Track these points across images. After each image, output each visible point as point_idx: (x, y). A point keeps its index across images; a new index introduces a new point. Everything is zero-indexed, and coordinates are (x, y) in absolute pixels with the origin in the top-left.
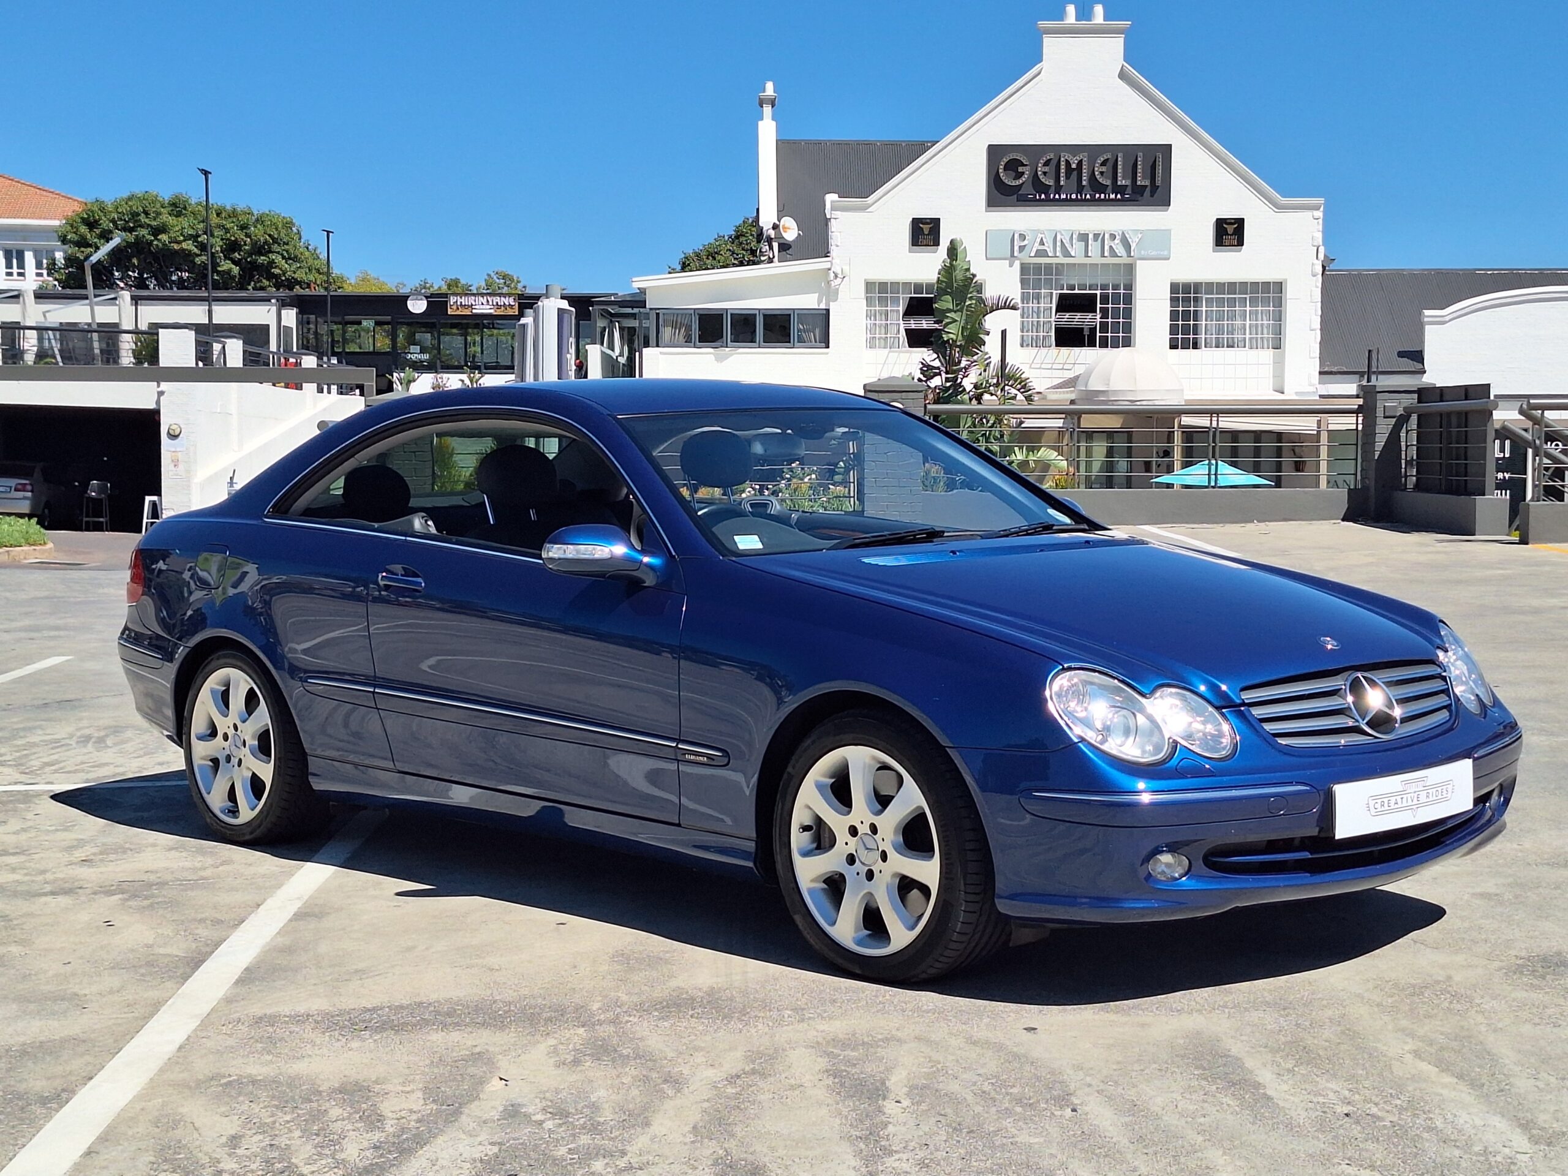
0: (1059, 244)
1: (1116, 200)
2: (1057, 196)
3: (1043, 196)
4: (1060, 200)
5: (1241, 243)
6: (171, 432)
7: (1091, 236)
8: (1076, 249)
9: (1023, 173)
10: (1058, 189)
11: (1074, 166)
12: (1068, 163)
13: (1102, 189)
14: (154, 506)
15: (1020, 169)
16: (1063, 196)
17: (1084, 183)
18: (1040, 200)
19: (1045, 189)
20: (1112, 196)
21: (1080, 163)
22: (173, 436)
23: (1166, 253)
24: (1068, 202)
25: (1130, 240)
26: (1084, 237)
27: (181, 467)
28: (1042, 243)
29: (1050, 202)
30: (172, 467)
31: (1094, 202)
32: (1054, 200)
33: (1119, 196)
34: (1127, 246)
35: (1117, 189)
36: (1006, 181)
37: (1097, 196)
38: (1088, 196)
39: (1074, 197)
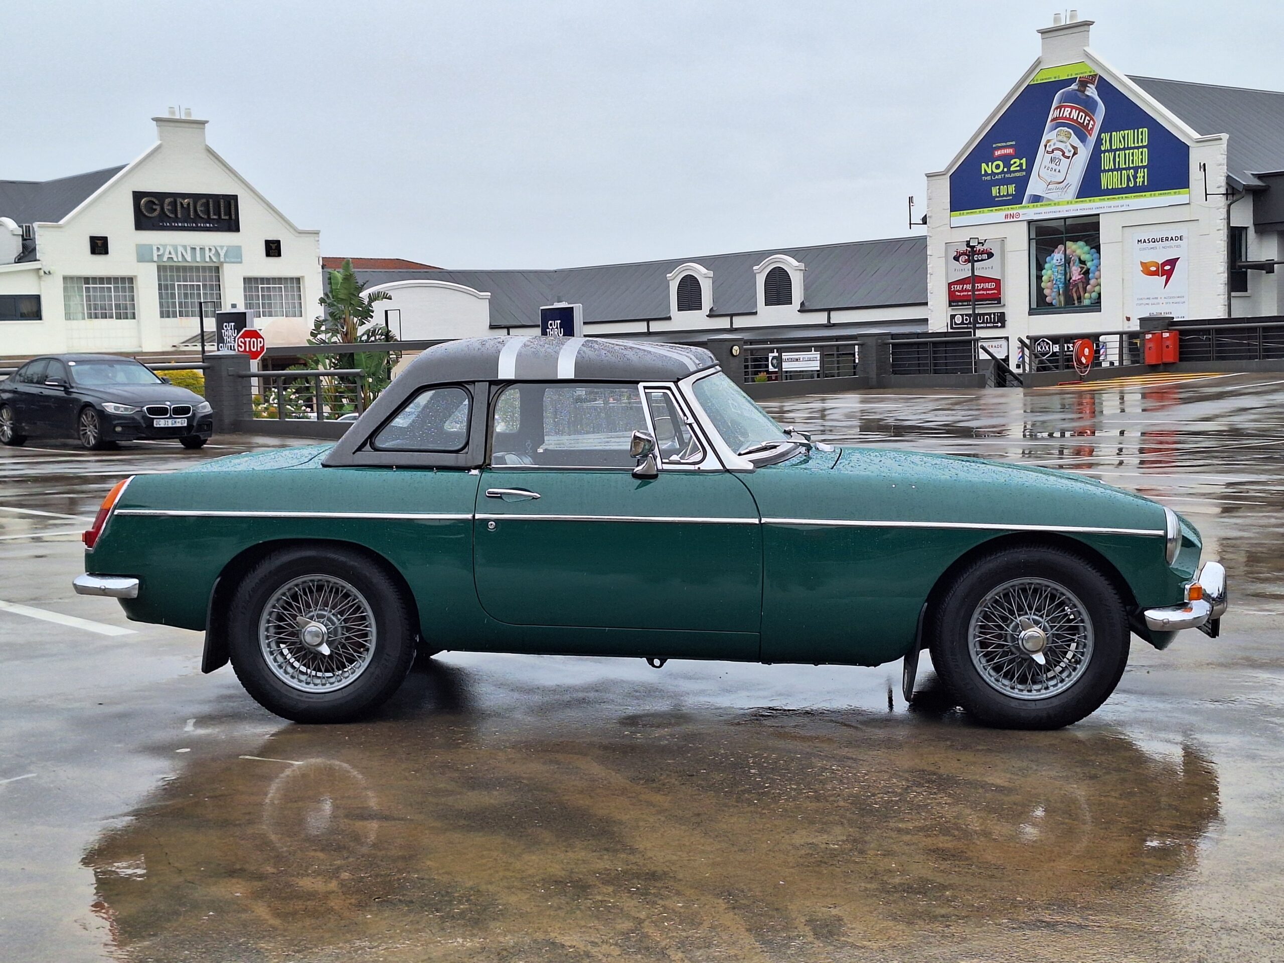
0: (179, 254)
1: (210, 227)
2: (177, 224)
3: (169, 224)
4: (179, 227)
5: (280, 255)
7: (198, 249)
8: (189, 257)
9: (155, 210)
10: (176, 219)
11: (185, 206)
12: (181, 204)
13: (202, 221)
15: (154, 207)
16: (180, 225)
17: (191, 217)
18: (167, 226)
19: (169, 220)
20: (208, 225)
21: (188, 204)
23: (239, 260)
24: (183, 228)
25: (220, 251)
26: (194, 249)
28: (170, 253)
29: (173, 228)
31: (198, 228)
32: (175, 226)
33: (212, 225)
34: (217, 254)
35: (209, 220)
36: (145, 214)
37: (199, 225)
38: (194, 225)
39: (186, 225)
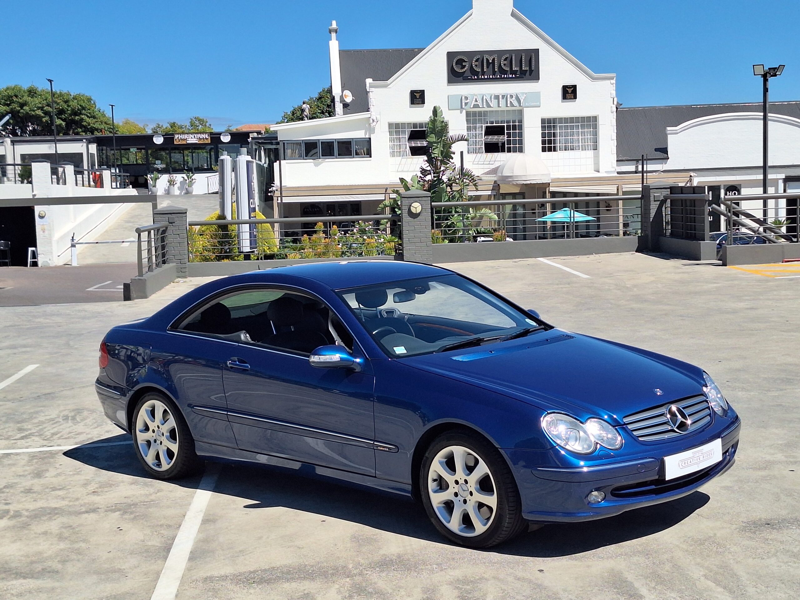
0: (485, 101)
1: (512, 78)
2: (483, 77)
3: (476, 77)
4: (484, 79)
5: (575, 97)
6: (40, 215)
7: (500, 97)
8: (494, 103)
9: (465, 66)
10: (483, 73)
11: (491, 61)
12: (487, 60)
13: (505, 72)
14: (33, 252)
15: (464, 64)
16: (486, 77)
17: (496, 70)
18: (475, 79)
19: (477, 73)
20: (511, 76)
21: (494, 60)
22: (41, 217)
23: (538, 104)
24: (489, 80)
25: (520, 98)
26: (497, 97)
27: (46, 232)
28: (476, 101)
29: (479, 80)
30: (42, 232)
31: (502, 79)
32: (481, 79)
33: (514, 76)
34: (519, 101)
35: (513, 72)
36: (457, 70)
37: (503, 76)
38: (498, 76)
39: (491, 77)
